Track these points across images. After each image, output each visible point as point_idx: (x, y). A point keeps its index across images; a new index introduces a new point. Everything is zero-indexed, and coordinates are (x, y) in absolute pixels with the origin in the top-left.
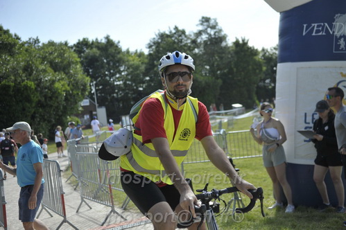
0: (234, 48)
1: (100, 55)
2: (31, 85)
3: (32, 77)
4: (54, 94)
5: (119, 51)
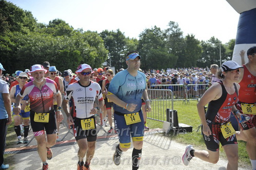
2: (78, 52)
3: (79, 49)
4: (90, 58)
5: (124, 38)
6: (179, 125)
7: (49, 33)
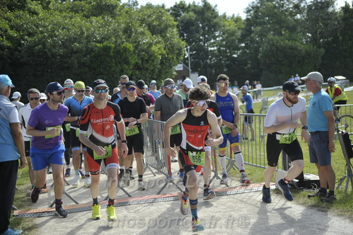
0: (342, 14)
1: (196, 19)
2: (130, 47)
3: (130, 40)
4: (151, 57)
5: (216, 16)
6: (305, 176)
7: (77, 12)
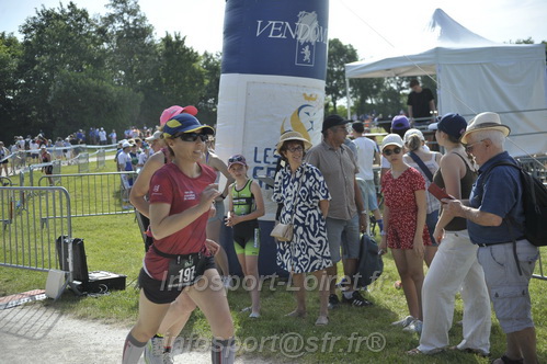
0: (163, 47)
6: (90, 275)
